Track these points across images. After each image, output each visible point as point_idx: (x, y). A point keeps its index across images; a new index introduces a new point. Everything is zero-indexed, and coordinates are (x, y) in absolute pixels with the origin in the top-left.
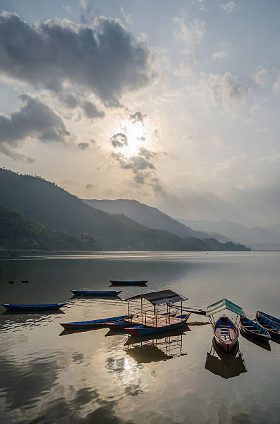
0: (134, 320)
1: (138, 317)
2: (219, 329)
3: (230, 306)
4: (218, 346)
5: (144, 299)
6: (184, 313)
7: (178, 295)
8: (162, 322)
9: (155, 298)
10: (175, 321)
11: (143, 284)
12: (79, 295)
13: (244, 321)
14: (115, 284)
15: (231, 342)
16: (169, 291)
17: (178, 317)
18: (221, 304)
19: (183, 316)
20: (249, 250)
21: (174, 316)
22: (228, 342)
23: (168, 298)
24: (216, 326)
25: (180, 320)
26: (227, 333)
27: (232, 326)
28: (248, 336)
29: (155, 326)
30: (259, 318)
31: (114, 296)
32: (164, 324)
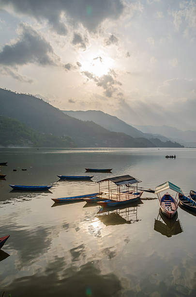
0: (103, 197)
1: (106, 194)
2: (164, 203)
3: (172, 186)
4: (163, 215)
5: (110, 181)
6: (139, 191)
7: (134, 179)
8: (124, 198)
9: (118, 181)
10: (132, 197)
11: (109, 171)
12: (63, 179)
13: (181, 197)
14: (88, 171)
15: (172, 212)
16: (128, 176)
17: (135, 194)
18: (165, 185)
19: (138, 194)
20: (183, 147)
21: (131, 193)
22: (170, 212)
23: (128, 180)
24: (162, 201)
25: (136, 196)
26: (169, 206)
27: (173, 201)
28: (184, 207)
29: (119, 200)
30: (192, 195)
31: (88, 179)
32: (125, 199)
